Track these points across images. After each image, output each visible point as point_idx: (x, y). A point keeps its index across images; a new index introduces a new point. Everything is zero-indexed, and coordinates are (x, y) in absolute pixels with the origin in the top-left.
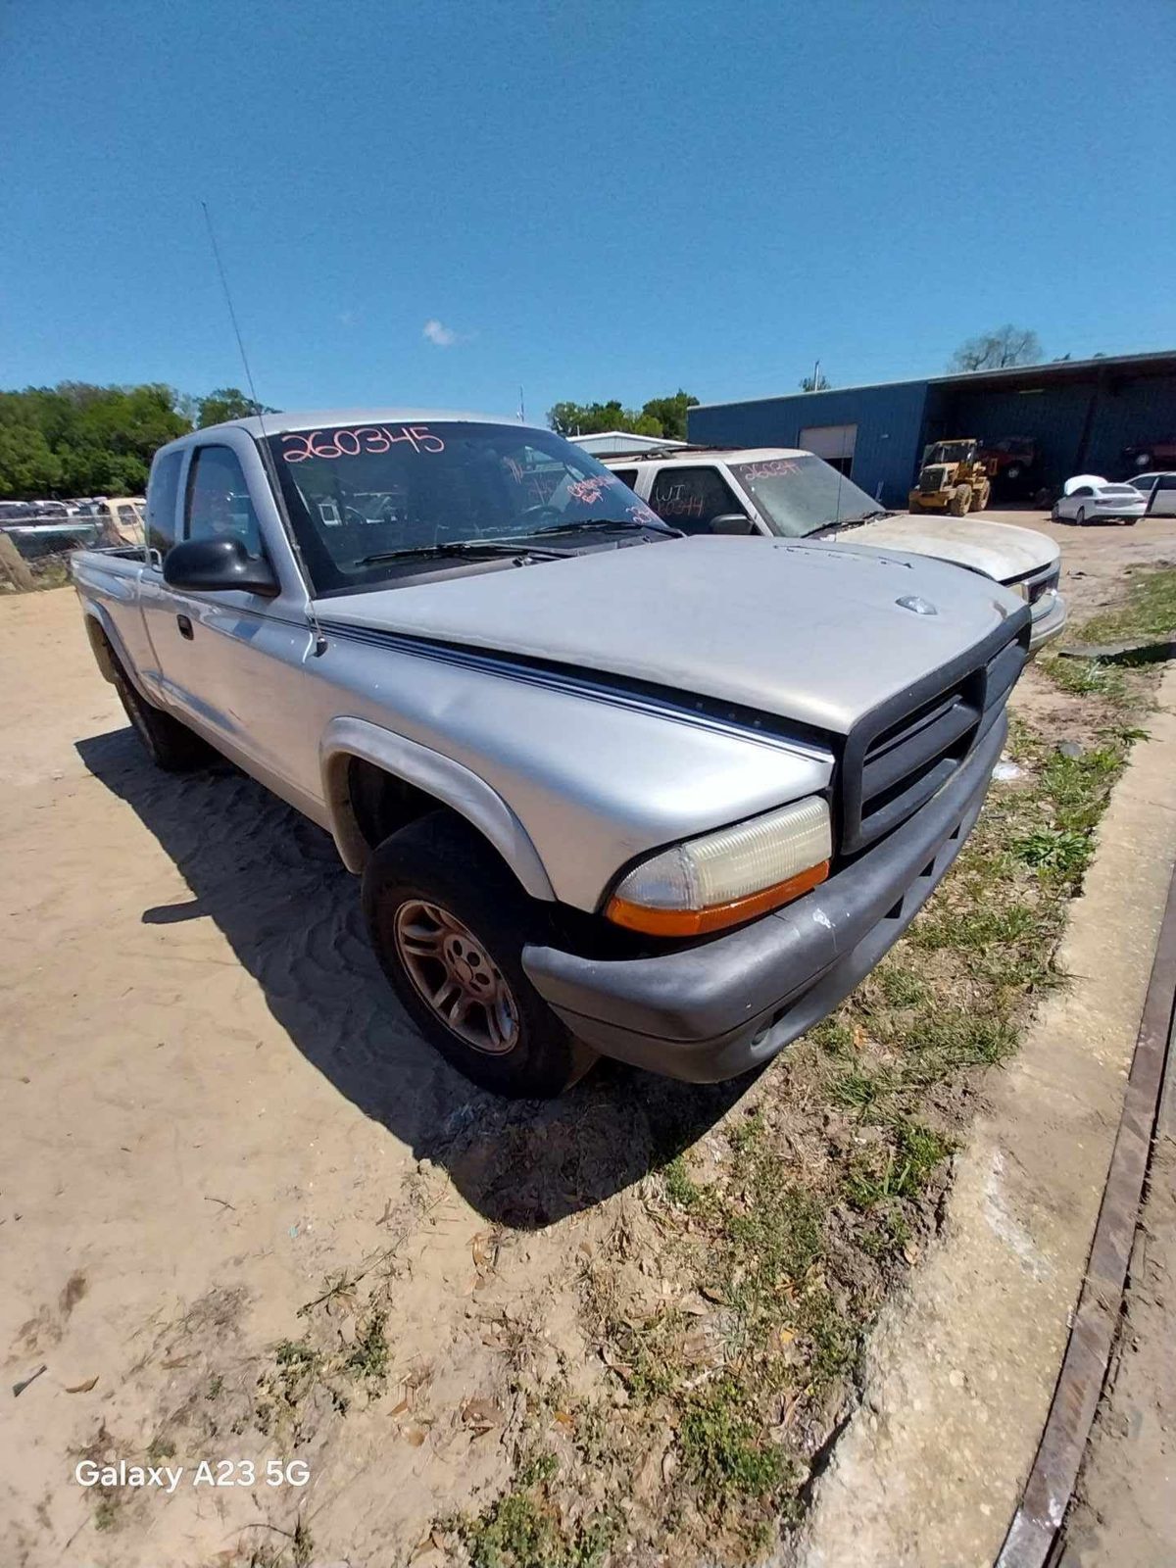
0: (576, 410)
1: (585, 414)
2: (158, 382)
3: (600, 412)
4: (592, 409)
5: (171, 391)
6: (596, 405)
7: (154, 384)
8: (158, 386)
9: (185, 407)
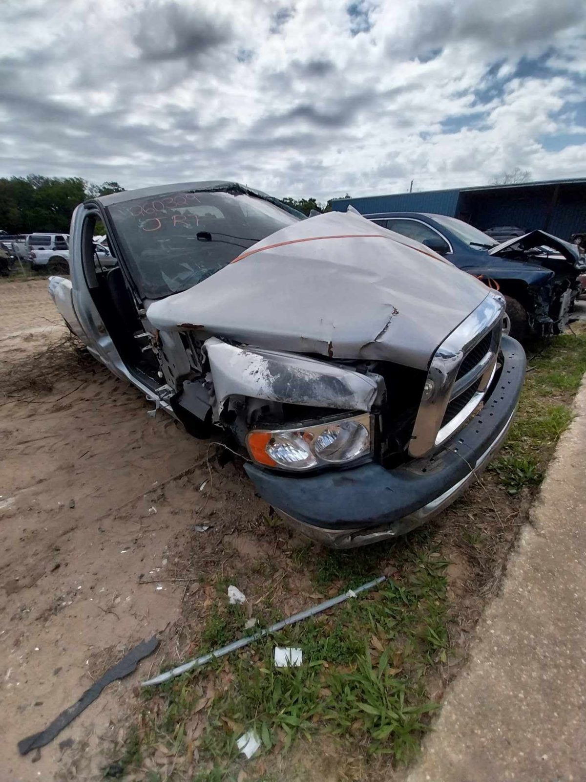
0: (293, 202)
1: (297, 204)
2: (77, 177)
3: (306, 203)
4: (301, 202)
5: (84, 181)
6: (303, 199)
7: (75, 178)
8: (77, 179)
9: (91, 190)
